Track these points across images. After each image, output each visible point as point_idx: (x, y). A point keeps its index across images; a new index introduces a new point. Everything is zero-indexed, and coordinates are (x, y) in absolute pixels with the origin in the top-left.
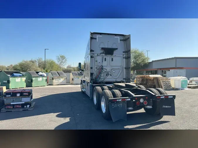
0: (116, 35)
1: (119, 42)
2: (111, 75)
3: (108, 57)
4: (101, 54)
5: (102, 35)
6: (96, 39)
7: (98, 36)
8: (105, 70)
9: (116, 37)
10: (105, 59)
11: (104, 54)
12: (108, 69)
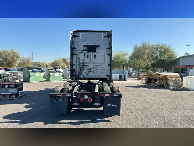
0: (100, 32)
1: (103, 39)
2: (93, 72)
3: (91, 54)
4: (83, 51)
5: (85, 32)
6: (79, 36)
7: (81, 34)
8: (88, 67)
9: (99, 34)
10: (88, 56)
11: (86, 52)
12: (91, 66)
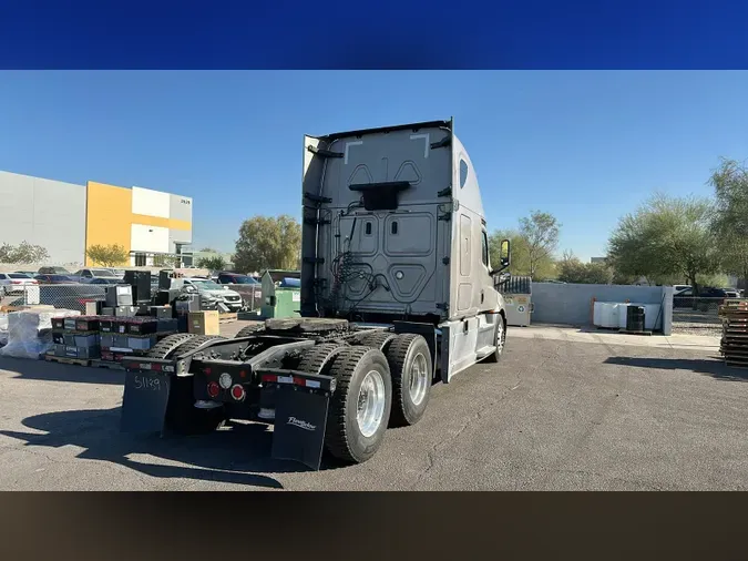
0: (416, 128)
1: (426, 156)
2: (388, 289)
3: (381, 220)
4: (350, 209)
5: (364, 137)
6: (341, 156)
7: (349, 144)
8: (368, 270)
9: (414, 136)
10: (369, 225)
11: (363, 210)
12: (379, 265)
